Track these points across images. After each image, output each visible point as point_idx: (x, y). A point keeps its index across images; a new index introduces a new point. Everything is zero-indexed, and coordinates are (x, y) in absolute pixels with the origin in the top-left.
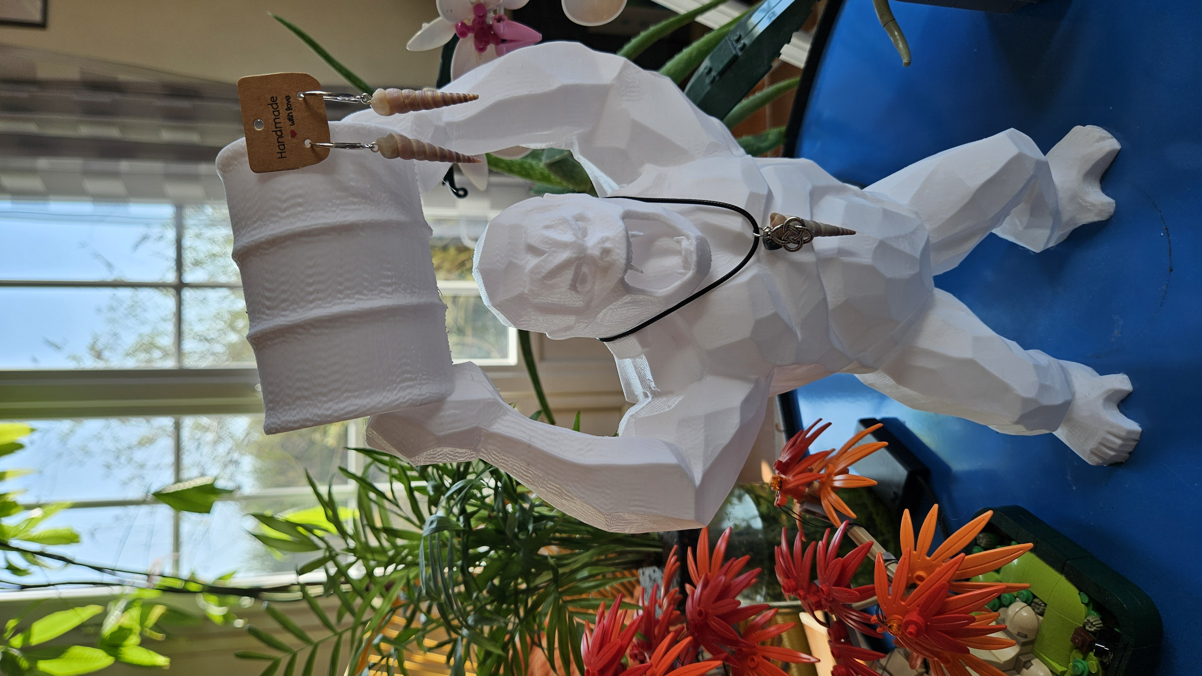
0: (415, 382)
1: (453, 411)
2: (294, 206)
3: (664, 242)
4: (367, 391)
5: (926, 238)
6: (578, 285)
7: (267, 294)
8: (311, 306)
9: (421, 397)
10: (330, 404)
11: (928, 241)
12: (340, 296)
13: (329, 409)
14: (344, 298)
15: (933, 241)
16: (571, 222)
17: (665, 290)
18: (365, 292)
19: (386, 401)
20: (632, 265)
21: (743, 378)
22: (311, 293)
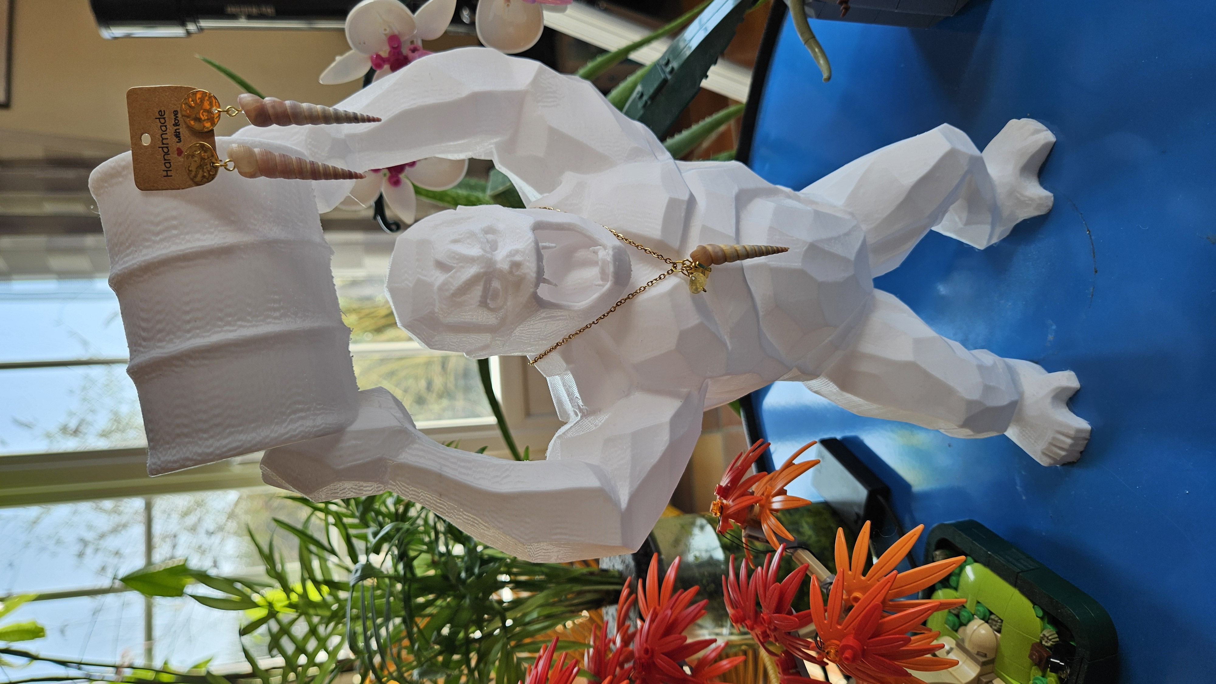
0: (308, 413)
1: (354, 442)
2: (167, 229)
3: (581, 254)
4: (253, 425)
5: (862, 238)
6: (488, 301)
7: (143, 325)
8: (188, 335)
9: (316, 429)
10: (211, 441)
11: (864, 242)
12: (220, 323)
13: (211, 446)
14: (225, 325)
15: (871, 241)
16: (479, 235)
17: (584, 303)
18: (249, 318)
19: (273, 435)
20: (544, 278)
21: (673, 394)
22: (188, 322)
